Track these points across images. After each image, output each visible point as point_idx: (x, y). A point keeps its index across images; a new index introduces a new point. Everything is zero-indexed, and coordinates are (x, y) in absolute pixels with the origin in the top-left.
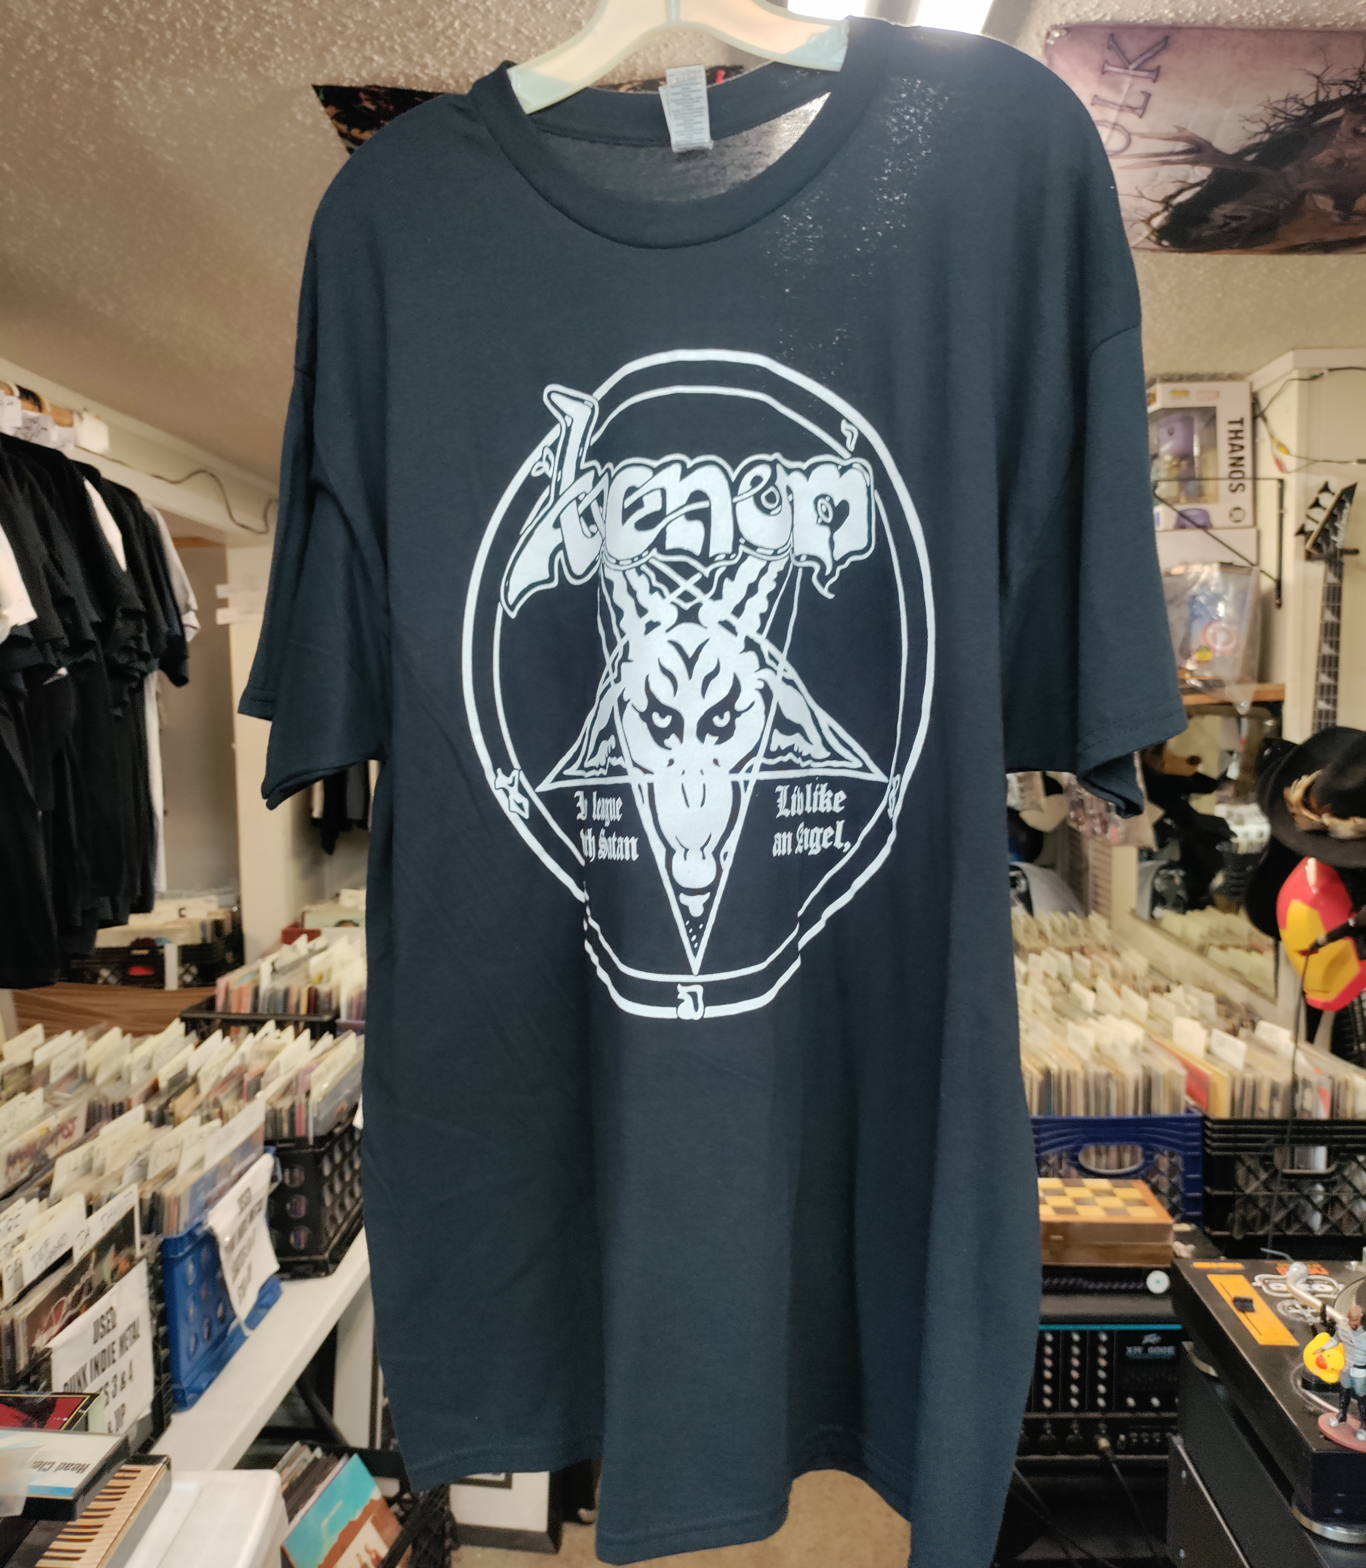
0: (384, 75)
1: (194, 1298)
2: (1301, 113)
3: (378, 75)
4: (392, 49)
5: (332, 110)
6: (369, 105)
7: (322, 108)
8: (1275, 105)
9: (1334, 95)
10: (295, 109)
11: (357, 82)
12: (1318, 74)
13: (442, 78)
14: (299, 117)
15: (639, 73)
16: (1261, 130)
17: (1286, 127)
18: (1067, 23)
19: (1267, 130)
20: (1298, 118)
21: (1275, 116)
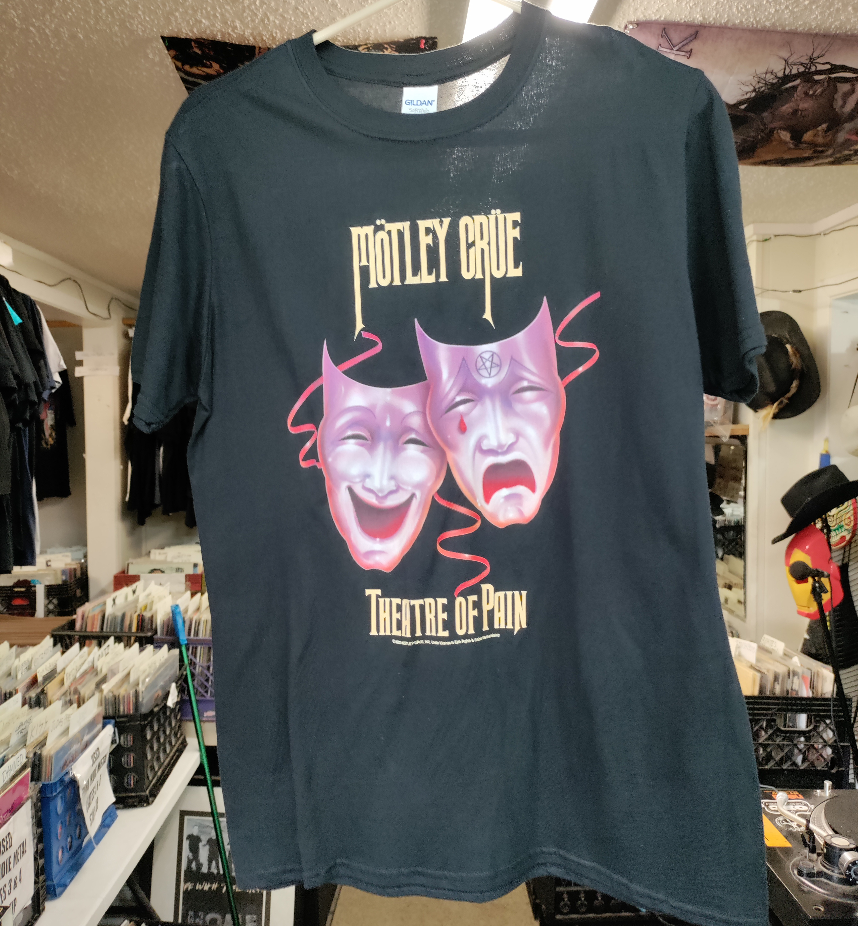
0: (208, 32)
1: (62, 823)
2: (775, 81)
3: (205, 32)
4: (215, 16)
5: (173, 52)
6: (197, 51)
7: (166, 51)
8: (759, 76)
9: (794, 71)
10: (149, 51)
11: (191, 35)
12: (786, 58)
13: (246, 36)
14: (151, 56)
15: (371, 39)
16: (751, 90)
17: (765, 89)
18: (637, 20)
19: (754, 90)
20: (772, 84)
21: (759, 82)
